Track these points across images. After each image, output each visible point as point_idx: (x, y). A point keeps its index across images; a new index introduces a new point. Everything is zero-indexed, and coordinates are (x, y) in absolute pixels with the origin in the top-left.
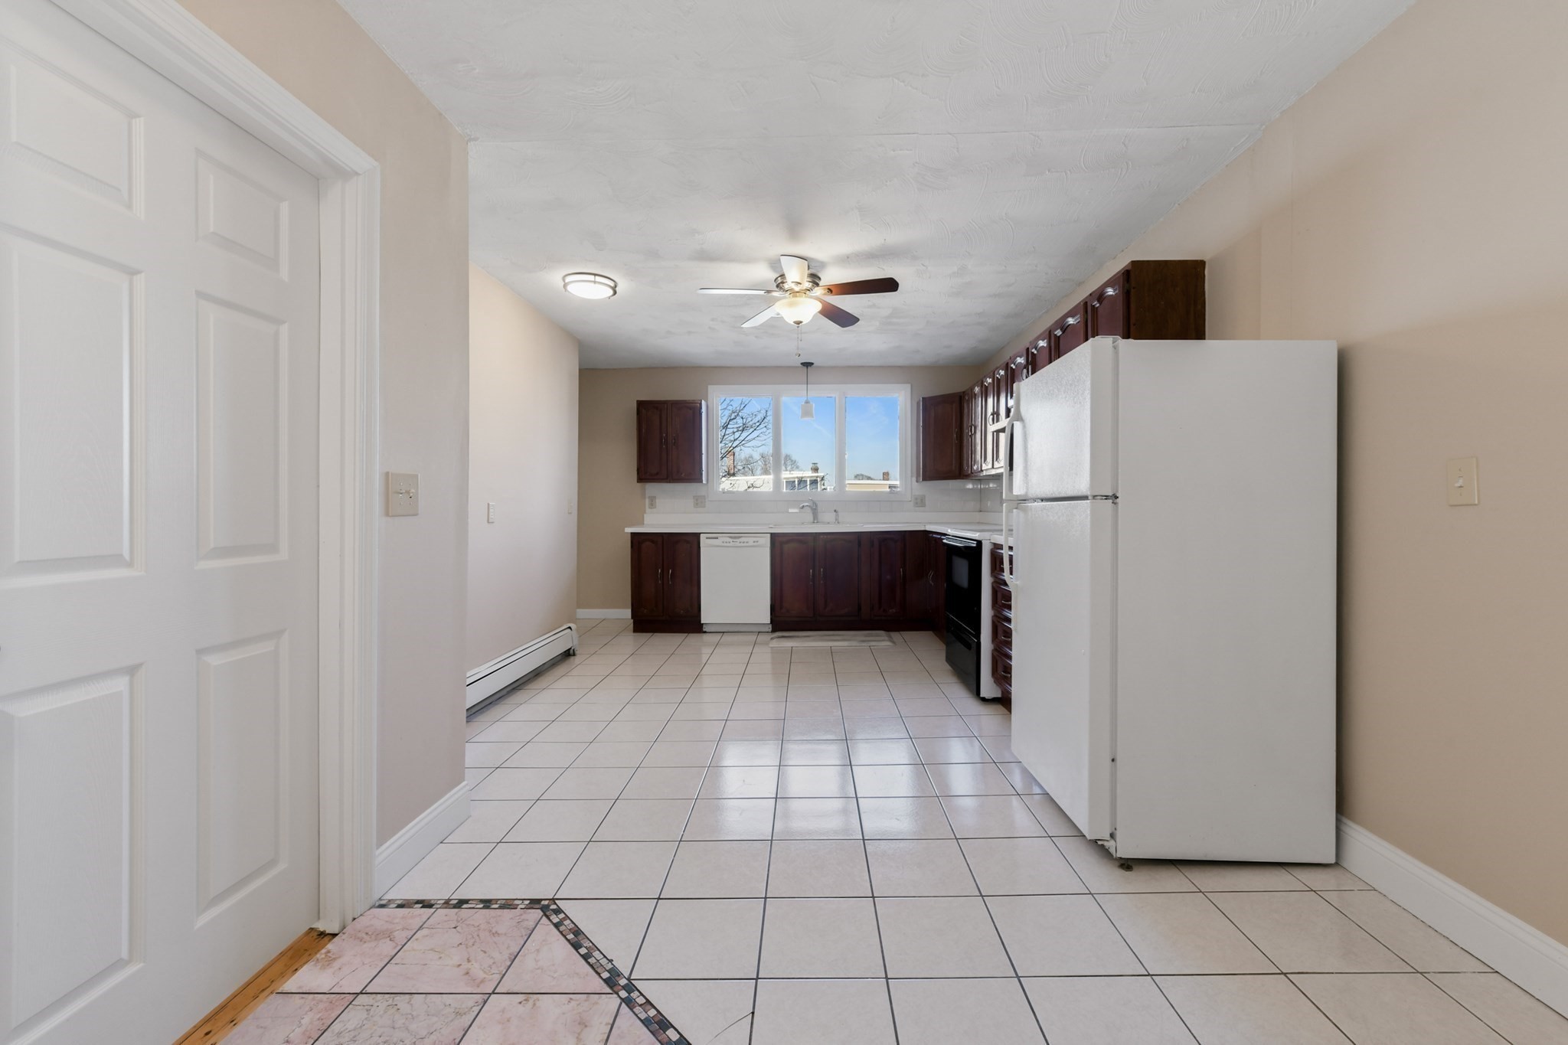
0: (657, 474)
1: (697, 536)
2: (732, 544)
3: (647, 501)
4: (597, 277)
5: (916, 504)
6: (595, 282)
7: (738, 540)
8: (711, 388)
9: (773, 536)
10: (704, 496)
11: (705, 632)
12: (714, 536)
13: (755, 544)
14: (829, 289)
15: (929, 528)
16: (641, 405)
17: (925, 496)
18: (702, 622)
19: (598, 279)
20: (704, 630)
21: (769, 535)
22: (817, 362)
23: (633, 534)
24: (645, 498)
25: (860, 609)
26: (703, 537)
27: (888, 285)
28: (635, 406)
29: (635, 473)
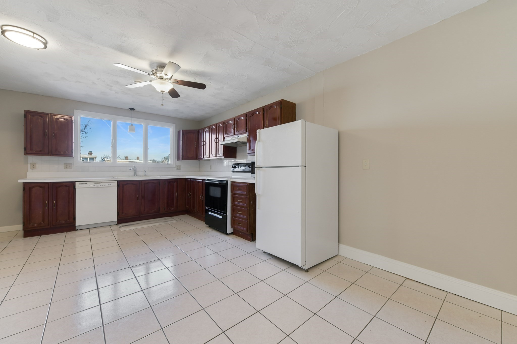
0: (41, 151)
1: (73, 184)
2: (95, 186)
3: (29, 165)
4: (35, 35)
5: (177, 169)
6: (34, 37)
7: (100, 184)
8: (76, 112)
9: (119, 182)
10: (71, 164)
11: (77, 230)
12: (84, 183)
13: (109, 186)
14: (177, 81)
15: (187, 177)
16: (27, 113)
17: (180, 166)
18: (76, 225)
19: (35, 36)
20: (76, 229)
21: (117, 181)
22: (137, 109)
23: (23, 184)
24: (27, 164)
25: (159, 210)
26: (77, 184)
27: (202, 86)
28: (23, 113)
29: (23, 150)
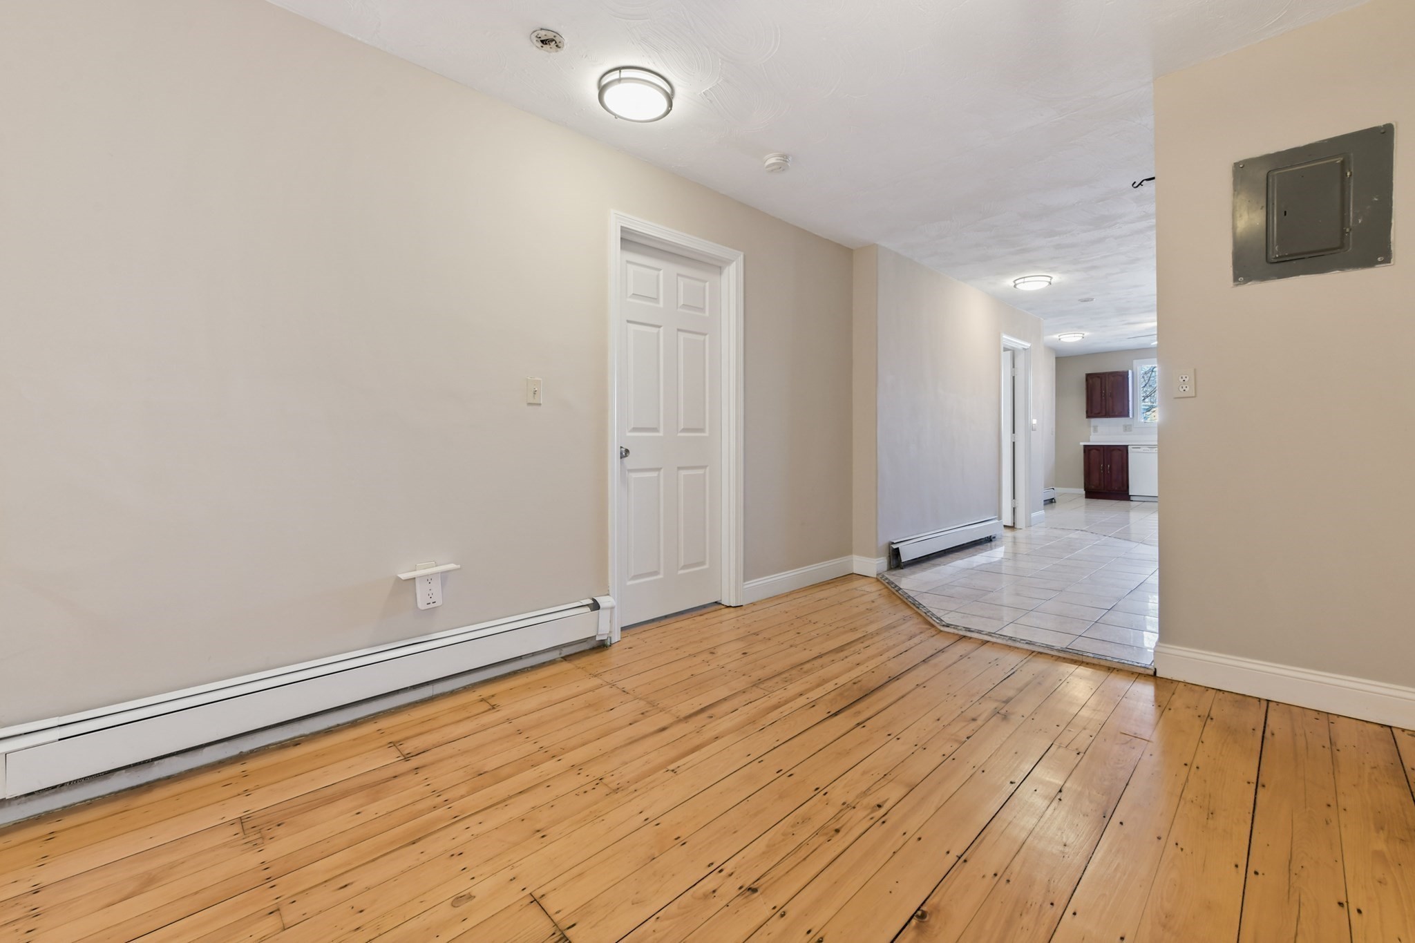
0: (1099, 413)
1: (1126, 447)
2: (1150, 451)
3: (1092, 429)
8: (1135, 362)
10: (1131, 425)
11: (1132, 500)
12: (1138, 447)
16: (1089, 376)
18: (1130, 494)
23: (1085, 446)
24: (1090, 426)
26: (1130, 448)
28: (1084, 376)
29: (1085, 413)
